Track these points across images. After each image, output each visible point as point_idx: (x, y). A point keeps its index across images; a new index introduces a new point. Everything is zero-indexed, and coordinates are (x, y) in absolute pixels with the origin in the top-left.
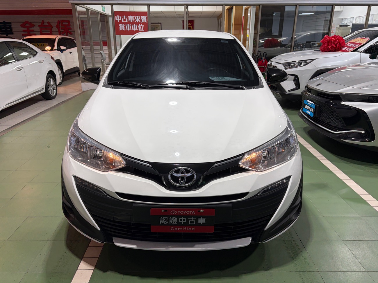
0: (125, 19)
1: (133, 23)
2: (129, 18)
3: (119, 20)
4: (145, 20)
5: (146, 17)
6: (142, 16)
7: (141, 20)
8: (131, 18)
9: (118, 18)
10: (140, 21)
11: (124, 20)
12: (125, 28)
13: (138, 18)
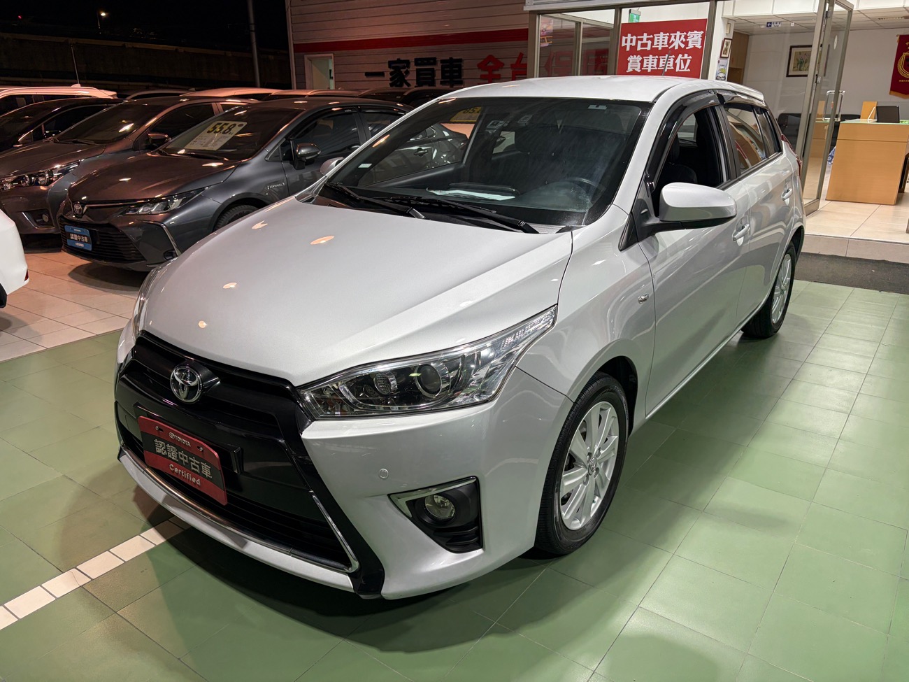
0: (645, 41)
1: (665, 51)
2: (656, 38)
3: (631, 46)
4: (697, 41)
5: (702, 32)
6: (690, 32)
7: (686, 43)
8: (661, 37)
9: (629, 41)
10: (683, 46)
11: (642, 44)
12: (642, 66)
13: (680, 36)
